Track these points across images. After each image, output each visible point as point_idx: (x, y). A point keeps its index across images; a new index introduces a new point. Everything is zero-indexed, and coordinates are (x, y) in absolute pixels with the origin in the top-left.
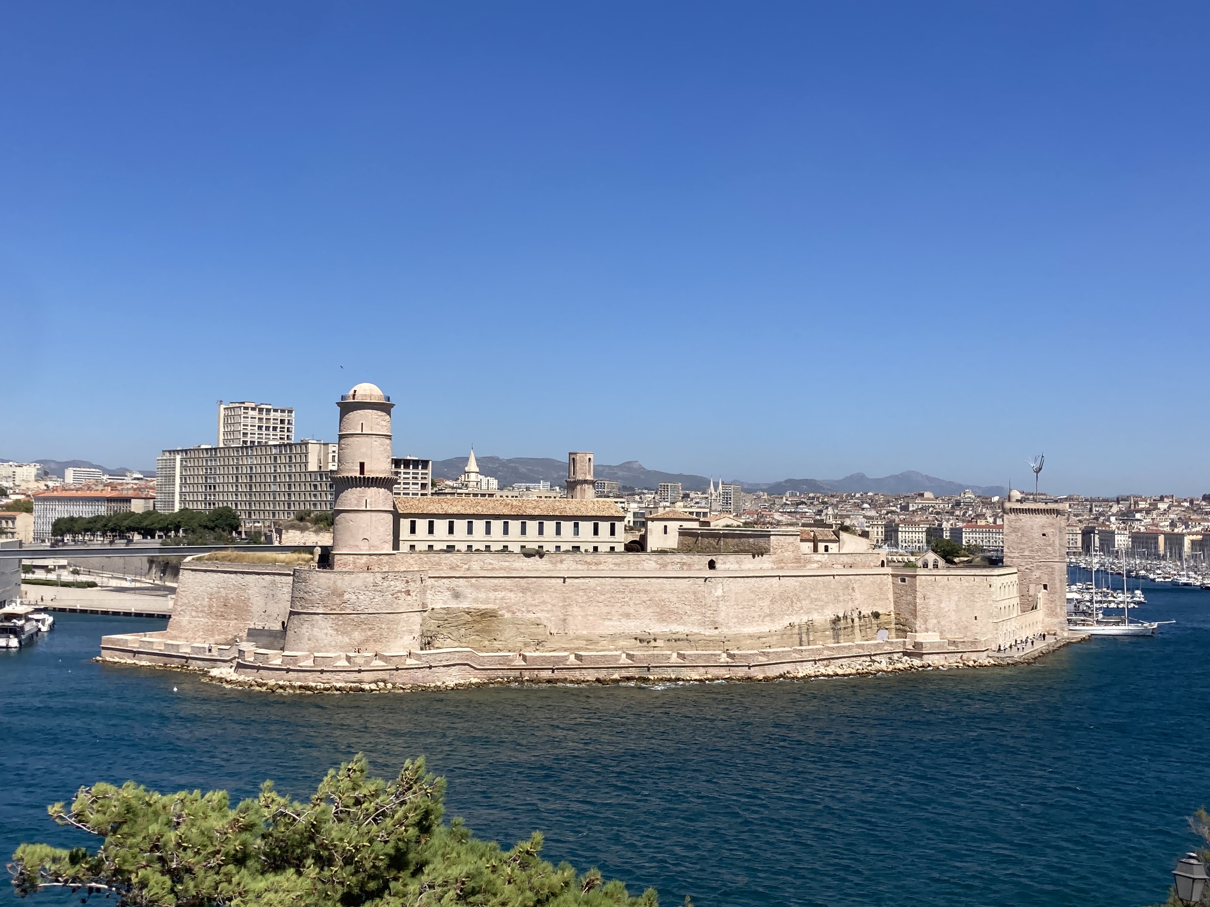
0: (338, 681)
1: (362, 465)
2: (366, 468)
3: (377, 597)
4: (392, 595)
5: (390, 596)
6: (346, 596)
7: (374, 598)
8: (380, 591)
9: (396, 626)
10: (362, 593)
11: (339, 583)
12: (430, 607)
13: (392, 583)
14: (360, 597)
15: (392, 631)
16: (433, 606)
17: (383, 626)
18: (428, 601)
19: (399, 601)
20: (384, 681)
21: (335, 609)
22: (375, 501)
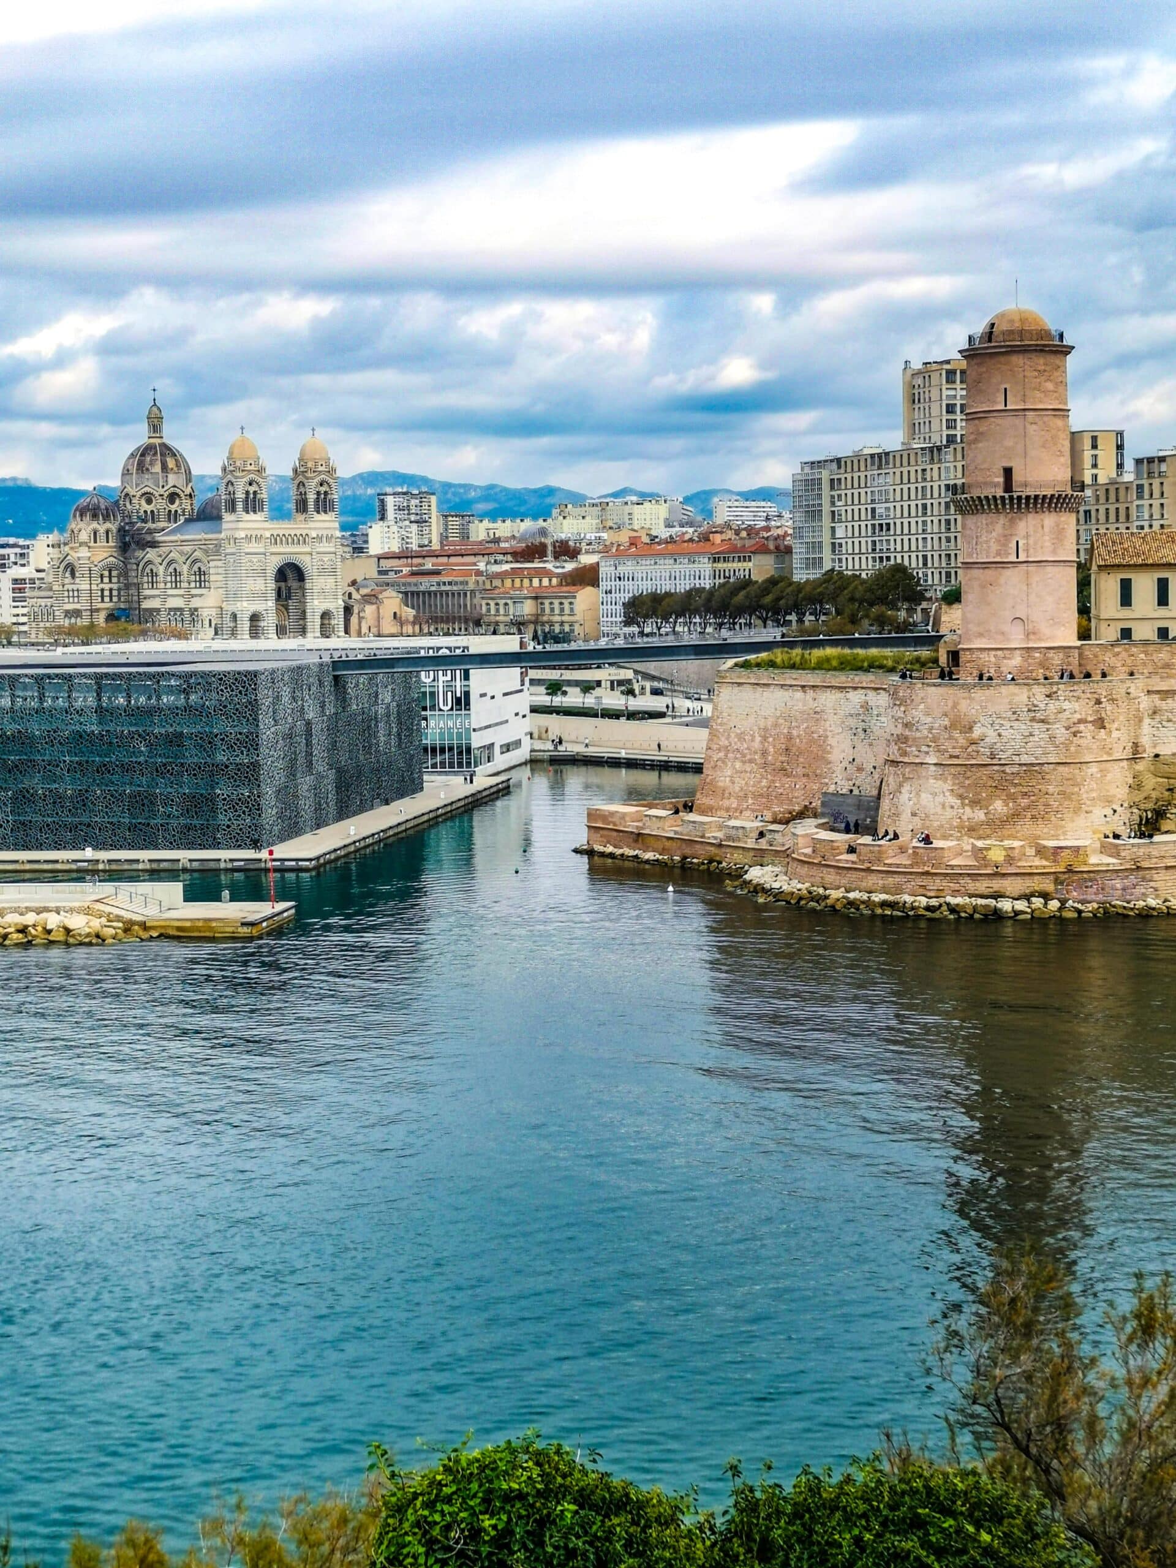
0: (955, 893)
1: (1008, 472)
2: (1017, 477)
3: (1036, 732)
4: (1067, 728)
5: (1063, 730)
6: (977, 732)
7: (1031, 735)
8: (1043, 721)
9: (1076, 789)
10: (1007, 724)
11: (964, 705)
12: (1149, 752)
13: (1066, 705)
14: (1003, 733)
15: (1070, 799)
16: (1157, 751)
17: (1051, 789)
18: (1145, 741)
19: (1082, 742)
20: (1046, 896)
21: (957, 757)
22: (1036, 543)
